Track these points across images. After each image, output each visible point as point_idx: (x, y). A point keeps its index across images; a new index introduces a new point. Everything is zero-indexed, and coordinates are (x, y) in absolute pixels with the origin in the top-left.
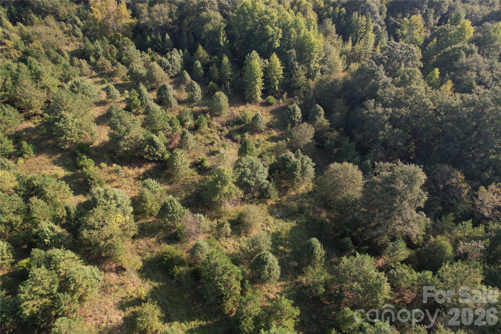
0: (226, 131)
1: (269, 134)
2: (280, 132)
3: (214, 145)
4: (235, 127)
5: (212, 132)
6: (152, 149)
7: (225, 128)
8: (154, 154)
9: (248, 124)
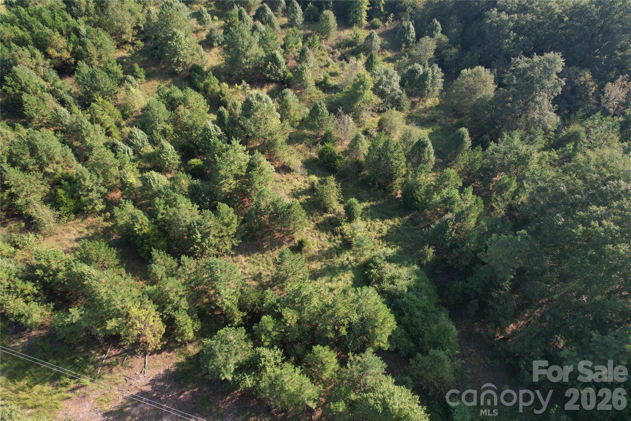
0: (338, 53)
1: (383, 55)
2: (395, 54)
3: (330, 67)
4: (347, 49)
5: (323, 55)
6: (275, 67)
7: (336, 50)
8: (276, 72)
9: (360, 46)
